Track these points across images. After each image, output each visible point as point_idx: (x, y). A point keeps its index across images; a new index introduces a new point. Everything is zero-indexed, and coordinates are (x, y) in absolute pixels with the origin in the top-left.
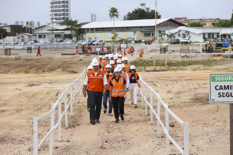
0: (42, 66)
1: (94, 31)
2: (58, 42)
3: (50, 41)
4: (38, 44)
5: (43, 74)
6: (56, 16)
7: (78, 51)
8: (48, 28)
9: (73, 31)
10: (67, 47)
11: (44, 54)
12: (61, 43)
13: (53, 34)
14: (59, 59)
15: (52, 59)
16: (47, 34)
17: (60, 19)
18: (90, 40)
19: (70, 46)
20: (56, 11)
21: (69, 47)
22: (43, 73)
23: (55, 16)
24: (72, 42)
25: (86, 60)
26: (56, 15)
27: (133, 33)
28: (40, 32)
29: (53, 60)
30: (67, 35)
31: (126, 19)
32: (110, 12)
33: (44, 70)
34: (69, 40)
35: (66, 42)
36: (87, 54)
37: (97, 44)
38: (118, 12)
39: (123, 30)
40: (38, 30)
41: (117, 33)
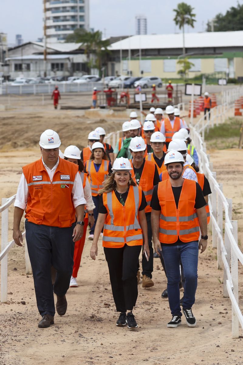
0: (13, 134)
1: (139, 56)
2: (58, 80)
3: (39, 78)
4: (13, 84)
5: (12, 151)
6: (58, 21)
7: (98, 102)
8: (37, 49)
9: (91, 56)
10: (76, 92)
11: (23, 106)
12: (64, 82)
13: (47, 63)
14: (54, 118)
15: (37, 119)
16: (34, 62)
17: (65, 28)
18: (129, 76)
19: (83, 88)
20: (57, 9)
21: (81, 91)
22: (14, 149)
23: (54, 21)
24: (88, 80)
25: (114, 122)
26: (56, 18)
27: (225, 60)
28: (18, 57)
29: (39, 121)
30: (78, 64)
31: (212, 29)
32: (175, 13)
33: (15, 143)
34: (83, 75)
35: (75, 80)
36: (117, 108)
37: (145, 86)
38: (194, 15)
39: (203, 54)
40: (14, 53)
41: (191, 61)
